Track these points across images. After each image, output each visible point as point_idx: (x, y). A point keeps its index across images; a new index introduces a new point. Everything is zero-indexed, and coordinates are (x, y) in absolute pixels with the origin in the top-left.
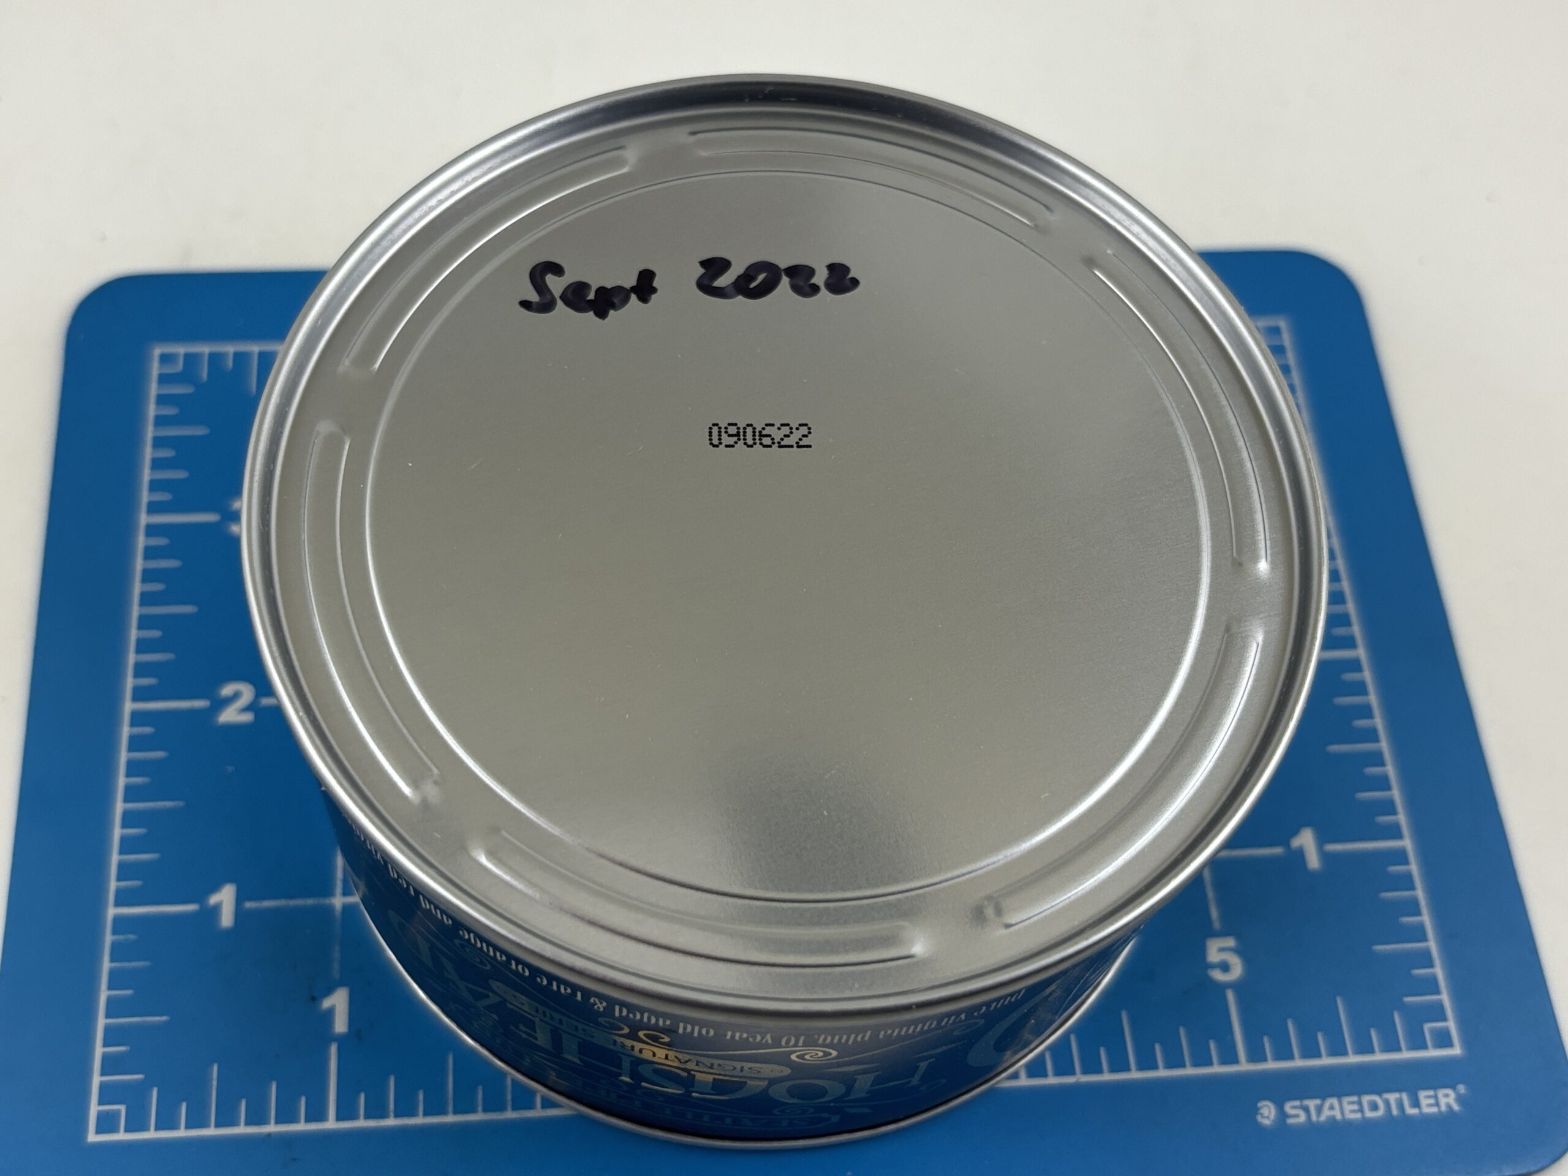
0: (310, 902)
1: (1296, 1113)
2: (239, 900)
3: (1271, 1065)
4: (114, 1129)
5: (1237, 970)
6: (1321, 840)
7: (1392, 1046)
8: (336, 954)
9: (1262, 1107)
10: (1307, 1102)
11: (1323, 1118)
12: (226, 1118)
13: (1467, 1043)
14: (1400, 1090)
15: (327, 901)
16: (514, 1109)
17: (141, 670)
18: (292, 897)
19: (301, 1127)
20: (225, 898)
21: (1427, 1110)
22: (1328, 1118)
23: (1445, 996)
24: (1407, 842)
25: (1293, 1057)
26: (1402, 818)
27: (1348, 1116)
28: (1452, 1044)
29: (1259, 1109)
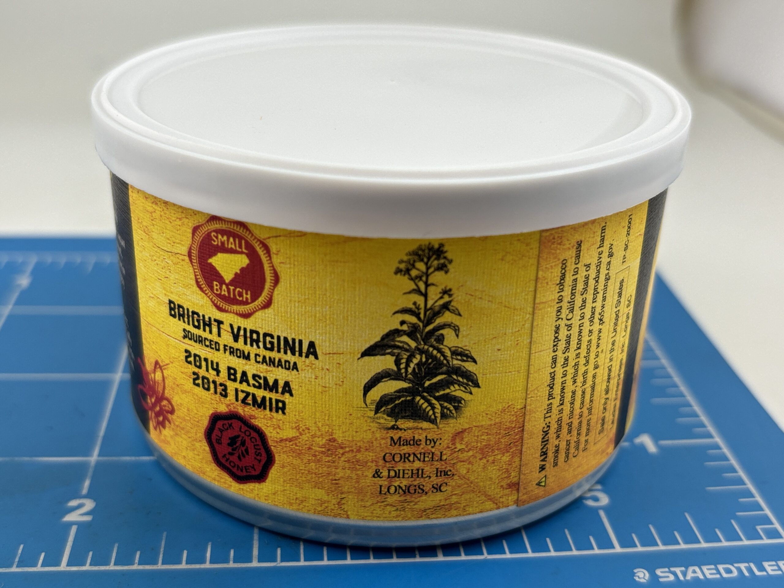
1: (666, 575)
3: (640, 549)
5: (604, 500)
6: (656, 439)
7: (733, 536)
10: (672, 569)
11: (688, 578)
14: (748, 562)
16: (20, 565)
21: (771, 573)
22: (692, 578)
23: (768, 512)
24: (718, 440)
25: (657, 545)
26: (711, 429)
27: (709, 576)
28: (781, 537)
29: (635, 573)
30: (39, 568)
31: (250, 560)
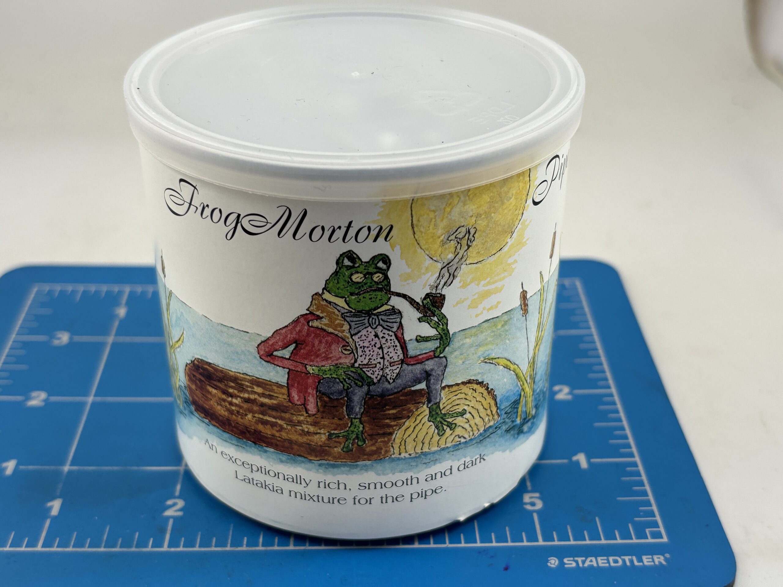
0: (53, 467)
1: (570, 563)
2: (17, 465)
3: (557, 543)
5: (539, 505)
6: (588, 458)
7: (626, 535)
8: (60, 486)
9: (550, 560)
10: (576, 559)
11: (586, 565)
13: (669, 537)
14: (632, 555)
15: (61, 467)
16: (137, 546)
18: (42, 465)
19: (23, 549)
20: (10, 465)
21: (646, 563)
22: (589, 565)
23: (658, 518)
24: (637, 459)
25: (569, 540)
26: (634, 450)
27: (601, 565)
28: (662, 538)
30: (149, 549)
31: (288, 545)
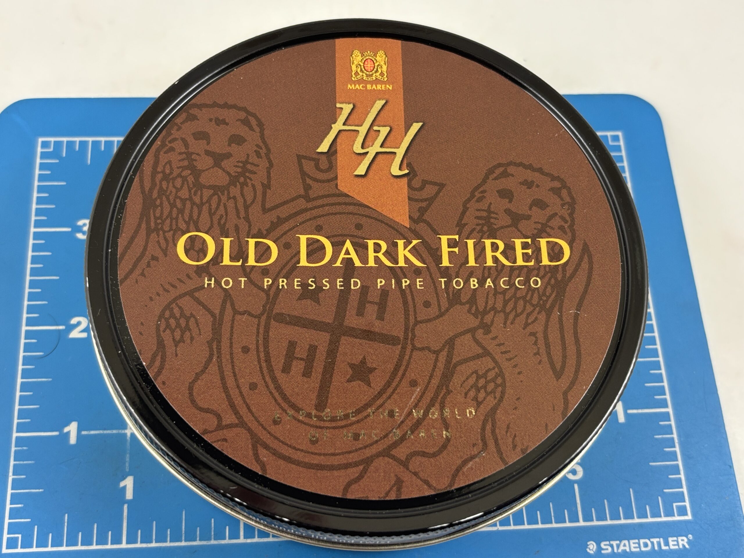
0: (115, 432)
1: (606, 548)
2: (79, 430)
3: (595, 523)
4: (16, 547)
5: (580, 474)
6: (626, 409)
7: (656, 513)
8: (128, 459)
9: (589, 545)
10: (612, 542)
11: (620, 551)
12: (72, 542)
13: (694, 514)
14: (659, 538)
15: (123, 431)
16: (215, 539)
17: (31, 309)
18: (105, 429)
19: (109, 546)
20: (72, 428)
21: (672, 547)
22: (622, 550)
23: (685, 489)
24: (670, 410)
25: (606, 519)
26: (668, 397)
27: (633, 550)
28: (686, 514)
29: (588, 545)
30: (227, 541)
